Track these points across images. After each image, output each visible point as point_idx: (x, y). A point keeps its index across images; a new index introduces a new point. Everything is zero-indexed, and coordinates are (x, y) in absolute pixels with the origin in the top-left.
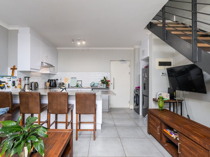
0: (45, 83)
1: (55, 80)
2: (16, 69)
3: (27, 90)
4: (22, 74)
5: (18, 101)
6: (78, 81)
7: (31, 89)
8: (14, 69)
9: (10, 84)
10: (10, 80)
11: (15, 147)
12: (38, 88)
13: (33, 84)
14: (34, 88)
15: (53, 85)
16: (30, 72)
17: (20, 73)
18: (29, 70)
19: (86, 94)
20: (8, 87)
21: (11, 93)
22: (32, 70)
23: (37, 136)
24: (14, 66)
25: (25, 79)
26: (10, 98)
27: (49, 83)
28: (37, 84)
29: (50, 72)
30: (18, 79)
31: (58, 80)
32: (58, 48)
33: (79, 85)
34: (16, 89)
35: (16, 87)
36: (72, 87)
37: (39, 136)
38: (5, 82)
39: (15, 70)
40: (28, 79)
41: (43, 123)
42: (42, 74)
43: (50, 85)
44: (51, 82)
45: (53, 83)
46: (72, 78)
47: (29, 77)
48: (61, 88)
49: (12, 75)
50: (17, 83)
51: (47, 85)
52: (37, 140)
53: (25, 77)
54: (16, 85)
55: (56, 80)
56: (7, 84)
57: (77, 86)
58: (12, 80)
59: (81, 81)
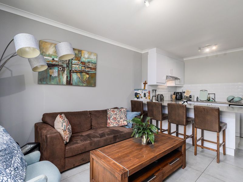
0: (171, 96)
1: (181, 93)
2: (147, 83)
3: (154, 101)
4: (151, 87)
5: (146, 109)
6: (209, 94)
7: (158, 100)
8: (145, 83)
9: (142, 95)
10: (142, 93)
11: (138, 133)
12: (164, 100)
13: (159, 96)
14: (160, 100)
15: (179, 97)
16: (157, 85)
17: (149, 86)
18: (156, 84)
19: (206, 108)
20: (141, 97)
21: (142, 102)
22: (158, 84)
23: (151, 131)
24: (146, 81)
25: (153, 92)
26: (142, 106)
27: (175, 96)
28: (162, 96)
29: (175, 84)
30: (147, 91)
31: (184, 92)
32: (185, 59)
33: (211, 99)
34: (146, 99)
35: (146, 98)
36: (201, 101)
37: (153, 132)
38: (139, 94)
39: (146, 85)
40: (155, 92)
41: (165, 131)
42: (168, 87)
43: (176, 98)
44: (177, 94)
45: (179, 95)
46: (202, 90)
47: (155, 90)
48: (182, 101)
49: (144, 89)
50: (147, 95)
51: (173, 98)
52: (150, 133)
53: (153, 90)
54: (147, 96)
55: (183, 92)
56: (141, 95)
57: (209, 100)
58: (144, 92)
59: (214, 95)
